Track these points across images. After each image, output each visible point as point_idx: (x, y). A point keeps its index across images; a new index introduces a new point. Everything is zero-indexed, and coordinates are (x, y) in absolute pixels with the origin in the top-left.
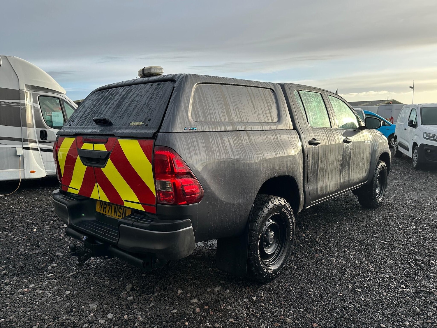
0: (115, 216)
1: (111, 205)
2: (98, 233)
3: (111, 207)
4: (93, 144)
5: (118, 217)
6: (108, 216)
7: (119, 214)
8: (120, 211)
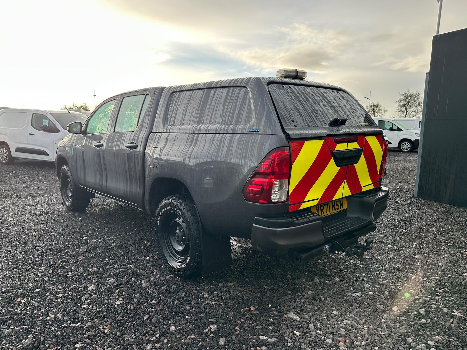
0: (334, 211)
1: (328, 203)
2: (344, 229)
3: (328, 205)
4: (347, 144)
5: (337, 210)
6: (328, 215)
7: (337, 207)
8: (337, 204)
